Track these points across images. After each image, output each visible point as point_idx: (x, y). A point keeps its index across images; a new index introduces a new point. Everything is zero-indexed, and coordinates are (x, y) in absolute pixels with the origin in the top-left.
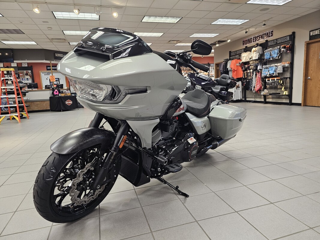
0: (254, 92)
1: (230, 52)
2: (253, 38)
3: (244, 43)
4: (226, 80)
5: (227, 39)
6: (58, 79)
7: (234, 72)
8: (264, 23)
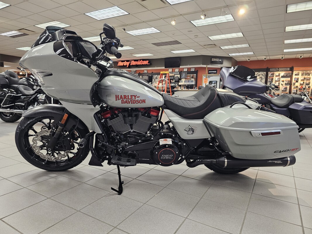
6: (216, 82)
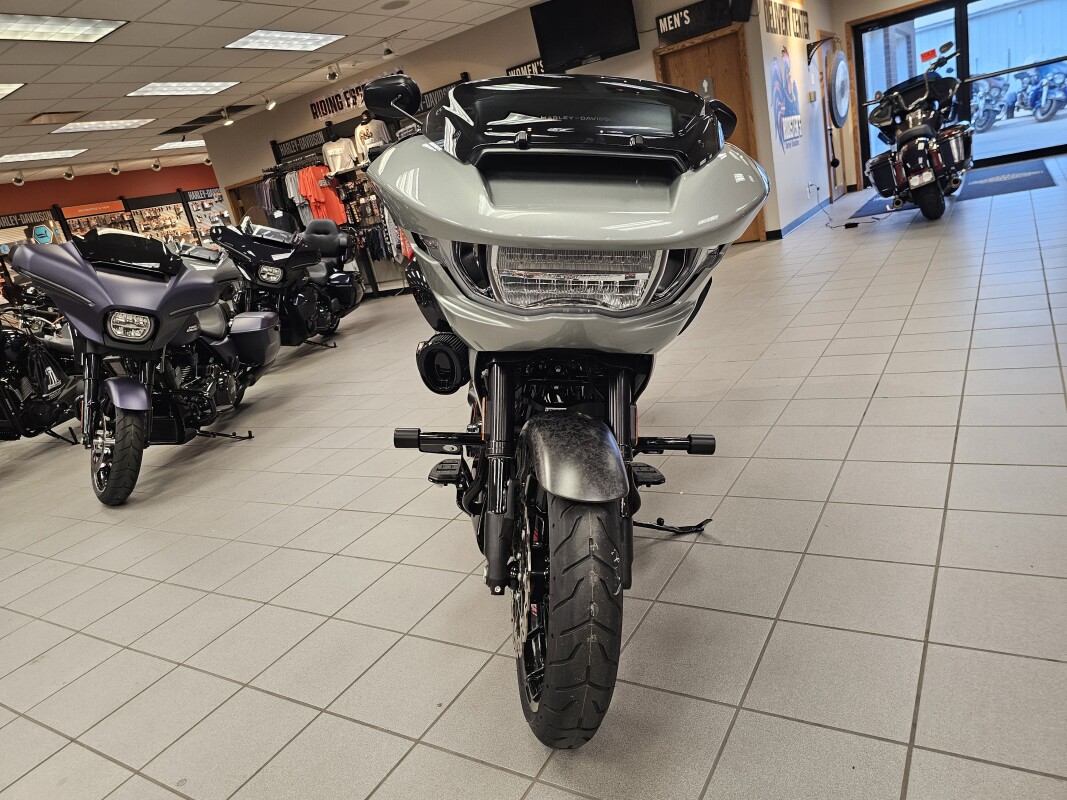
0: (400, 262)
1: (274, 144)
2: (345, 93)
3: (316, 110)
4: (330, 236)
5: (264, 100)
7: (318, 208)
8: (385, 46)
